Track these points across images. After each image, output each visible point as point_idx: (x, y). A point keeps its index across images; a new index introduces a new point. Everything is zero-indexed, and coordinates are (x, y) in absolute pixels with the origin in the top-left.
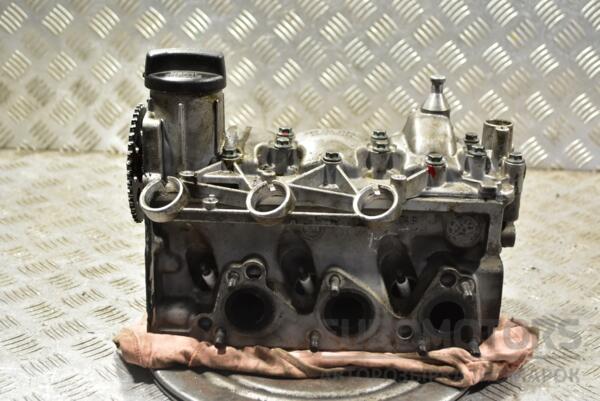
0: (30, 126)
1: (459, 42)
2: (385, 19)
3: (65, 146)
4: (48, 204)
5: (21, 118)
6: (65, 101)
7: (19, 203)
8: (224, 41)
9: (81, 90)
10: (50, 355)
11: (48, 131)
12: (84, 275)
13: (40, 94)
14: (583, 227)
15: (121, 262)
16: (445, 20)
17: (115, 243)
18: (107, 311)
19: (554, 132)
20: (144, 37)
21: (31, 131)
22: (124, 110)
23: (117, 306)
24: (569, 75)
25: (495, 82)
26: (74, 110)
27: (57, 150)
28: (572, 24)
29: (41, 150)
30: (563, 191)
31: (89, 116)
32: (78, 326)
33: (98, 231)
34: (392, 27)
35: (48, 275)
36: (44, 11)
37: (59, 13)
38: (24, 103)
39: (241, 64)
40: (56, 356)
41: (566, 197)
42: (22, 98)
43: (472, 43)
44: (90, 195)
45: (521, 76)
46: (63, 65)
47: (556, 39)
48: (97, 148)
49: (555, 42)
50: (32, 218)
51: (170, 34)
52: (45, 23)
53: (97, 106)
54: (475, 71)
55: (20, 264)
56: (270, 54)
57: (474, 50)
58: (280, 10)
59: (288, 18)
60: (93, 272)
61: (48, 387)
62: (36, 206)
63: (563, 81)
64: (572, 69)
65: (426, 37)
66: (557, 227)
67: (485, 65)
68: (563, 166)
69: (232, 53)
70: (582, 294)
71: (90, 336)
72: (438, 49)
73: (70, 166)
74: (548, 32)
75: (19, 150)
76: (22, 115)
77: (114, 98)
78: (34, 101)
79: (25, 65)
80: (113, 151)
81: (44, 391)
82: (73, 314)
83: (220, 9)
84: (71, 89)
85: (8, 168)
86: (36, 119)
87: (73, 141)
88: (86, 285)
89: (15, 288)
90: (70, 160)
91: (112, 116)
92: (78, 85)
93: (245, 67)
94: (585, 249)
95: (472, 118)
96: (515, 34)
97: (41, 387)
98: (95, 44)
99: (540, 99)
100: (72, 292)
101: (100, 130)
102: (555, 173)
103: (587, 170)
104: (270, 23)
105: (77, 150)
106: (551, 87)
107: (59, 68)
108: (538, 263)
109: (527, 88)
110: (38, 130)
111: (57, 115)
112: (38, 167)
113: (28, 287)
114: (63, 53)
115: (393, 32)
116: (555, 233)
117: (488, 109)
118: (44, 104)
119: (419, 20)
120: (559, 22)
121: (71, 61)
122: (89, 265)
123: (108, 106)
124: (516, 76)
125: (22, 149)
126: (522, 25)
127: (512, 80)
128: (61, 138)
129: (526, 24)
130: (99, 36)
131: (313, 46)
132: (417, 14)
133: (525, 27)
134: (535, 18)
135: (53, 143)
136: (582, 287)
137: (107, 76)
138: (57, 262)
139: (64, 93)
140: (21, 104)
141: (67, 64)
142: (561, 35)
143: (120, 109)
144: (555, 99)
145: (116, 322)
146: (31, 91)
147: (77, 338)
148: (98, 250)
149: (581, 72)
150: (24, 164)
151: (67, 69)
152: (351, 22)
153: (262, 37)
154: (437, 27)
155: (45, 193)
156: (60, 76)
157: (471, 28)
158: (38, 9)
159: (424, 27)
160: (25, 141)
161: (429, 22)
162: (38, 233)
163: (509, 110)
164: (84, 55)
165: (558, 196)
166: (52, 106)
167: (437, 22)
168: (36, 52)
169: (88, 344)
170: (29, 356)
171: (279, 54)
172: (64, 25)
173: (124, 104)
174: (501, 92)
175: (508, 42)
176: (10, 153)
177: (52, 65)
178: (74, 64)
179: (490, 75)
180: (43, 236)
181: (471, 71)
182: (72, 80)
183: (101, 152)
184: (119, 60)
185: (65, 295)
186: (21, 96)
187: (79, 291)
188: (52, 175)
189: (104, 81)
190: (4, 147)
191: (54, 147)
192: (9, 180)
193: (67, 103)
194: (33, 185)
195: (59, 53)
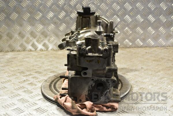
0: (7, 45)
1: (118, 16)
2: (98, 11)
3: (17, 50)
4: (14, 62)
6: (17, 38)
7: (6, 63)
8: (57, 19)
9: (21, 34)
10: (16, 94)
11: (12, 46)
12: (24, 76)
13: (10, 36)
14: (153, 59)
15: (34, 73)
16: (114, 10)
17: (32, 69)
18: (31, 84)
19: (144, 38)
20: (36, 19)
22: (32, 39)
23: (34, 82)
24: (146, 22)
25: (128, 25)
26: (19, 40)
27: (15, 51)
28: (146, 9)
29: (11, 51)
30: (147, 51)
31: (23, 41)
32: (23, 87)
33: (27, 67)
34: (100, 13)
35: (15, 77)
36: (10, 15)
37: (14, 15)
38: (6, 39)
39: (62, 25)
40: (18, 94)
41: (148, 53)
42: (5, 38)
43: (121, 15)
44: (24, 60)
45: (134, 24)
46: (16, 28)
47: (142, 13)
48: (26, 50)
49: (142, 14)
50: (10, 66)
51: (43, 18)
52: (10, 17)
53: (25, 38)
54: (122, 23)
55: (7, 75)
56: (70, 22)
57: (122, 17)
58: (71, 10)
59: (73, 12)
60: (27, 76)
61: (16, 101)
62: (10, 63)
65: (109, 15)
66: (147, 59)
67: (125, 21)
68: (147, 46)
69: (60, 22)
70: (155, 72)
71: (27, 89)
72: (112, 18)
73: (19, 54)
74: (140, 11)
75: (5, 51)
76: (6, 42)
77: (29, 36)
78: (9, 38)
79: (6, 29)
80: (30, 50)
82: (22, 85)
83: (56, 11)
84: (18, 34)
85: (2, 55)
86: (9, 43)
87: (19, 48)
88: (25, 78)
89: (6, 80)
90: (19, 53)
91: (29, 41)
92: (20, 33)
93: (63, 26)
94: (154, 63)
95: (123, 35)
96: (132, 13)
97: (14, 101)
98: (24, 22)
99: (139, 29)
100: (21, 80)
102: (145, 48)
103: (153, 47)
104: (69, 14)
105: (20, 50)
106: (142, 26)
107: (15, 29)
109: (136, 26)
110: (10, 46)
111: (15, 42)
112: (10, 55)
113: (9, 80)
114: (16, 25)
117: (126, 32)
118: (11, 39)
119: (107, 11)
120: (142, 9)
121: (18, 27)
122: (25, 74)
123: (28, 38)
125: (6, 51)
127: (132, 25)
128: (16, 48)
129: (134, 10)
130: (25, 20)
132: (106, 9)
134: (137, 8)
136: (155, 71)
137: (27, 30)
138: (17, 74)
139: (16, 36)
140: (5, 39)
141: (17, 28)
142: (143, 12)
143: (31, 39)
144: (143, 29)
145: (34, 86)
146: (7, 36)
147: (23, 90)
148: (27, 71)
149: (149, 21)
150: (7, 55)
151: (17, 29)
153: (67, 18)
154: (112, 12)
155: (13, 60)
156: (15, 31)
157: (120, 12)
158: (8, 14)
160: (7, 49)
162: (11, 69)
163: (132, 32)
164: (21, 25)
165: (146, 53)
166: (13, 39)
168: (8, 25)
169: (26, 91)
170: (11, 95)
171: (72, 22)
172: (15, 18)
173: (32, 38)
174: (129, 28)
175: (130, 15)
176: (3, 53)
177: (13, 29)
178: (19, 28)
179: (126, 24)
180: (13, 69)
182: (18, 32)
183: (26, 51)
184: (30, 26)
185: (19, 81)
186: (5, 37)
187: (23, 80)
188: (14, 56)
189: (27, 32)
190: (1, 51)
191: (14, 50)
192: (3, 58)
193: (18, 39)
194: (9, 59)
195: (15, 25)
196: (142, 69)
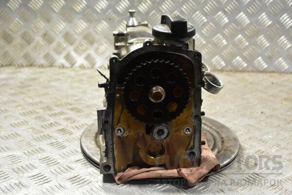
0: (22, 54)
1: (225, 12)
3: (39, 64)
4: (32, 88)
5: (18, 50)
6: (39, 43)
7: (18, 87)
8: (114, 13)
9: (47, 36)
10: (37, 148)
11: (31, 57)
12: (51, 116)
13: (27, 39)
14: (285, 96)
15: (68, 111)
16: (218, 2)
17: (65, 103)
18: (63, 130)
19: (270, 54)
20: (76, 11)
21: (23, 57)
23: (67, 128)
24: (276, 26)
25: (242, 31)
26: (44, 47)
27: (35, 66)
28: (278, 3)
29: (27, 66)
30: (275, 81)
31: (50, 49)
32: (49, 137)
33: (56, 98)
34: (193, 5)
35: (34, 116)
38: (20, 44)
39: (122, 23)
40: (40, 148)
41: (277, 84)
42: (19, 41)
43: (231, 12)
44: (52, 84)
45: (254, 28)
46: (38, 25)
47: (271, 10)
48: (55, 64)
49: (270, 12)
50: (25, 93)
51: (89, 10)
52: (29, 5)
53: (54, 44)
54: (232, 26)
55: (20, 111)
57: (232, 15)
59: (144, 1)
60: (55, 115)
62: (27, 89)
63: (274, 30)
64: (278, 24)
65: (209, 10)
66: (273, 96)
67: (237, 23)
68: (275, 70)
69: (118, 19)
70: (285, 122)
71: (55, 141)
72: (215, 15)
73: (42, 72)
74: (266, 6)
75: (17, 66)
77: (62, 40)
78: (24, 42)
79: (20, 25)
80: (62, 66)
81: (35, 162)
82: (47, 132)
84: (42, 36)
85: (12, 73)
86: (25, 51)
87: (43, 61)
88: (52, 120)
89: (19, 121)
90: (42, 70)
91: (61, 49)
92: (45, 35)
93: (124, 25)
95: (231, 48)
96: (251, 8)
97: (34, 161)
98: (54, 15)
99: (263, 38)
100: (46, 123)
101: (55, 56)
102: (271, 74)
103: (286, 72)
104: (136, 4)
105: (45, 65)
106: (269, 33)
107: (36, 27)
108: (264, 110)
109: (257, 34)
110: (26, 56)
111: (35, 49)
112: (26, 73)
113: (25, 121)
114: (38, 19)
115: (194, 8)
116: (272, 99)
117: (239, 44)
118: (29, 44)
120: (271, 3)
122: (53, 112)
123: (59, 45)
124: (252, 28)
125: (19, 65)
126: (255, 4)
127: (250, 30)
128: (37, 60)
130: (55, 11)
131: (156, 15)
133: (256, 5)
135: (33, 62)
136: (285, 120)
137: (59, 30)
138: (38, 111)
139: (38, 39)
140: (18, 44)
141: (40, 25)
142: (273, 8)
143: (65, 46)
144: (270, 39)
145: (67, 135)
146: (23, 38)
147: (49, 141)
148: (57, 106)
149: (282, 26)
150: (20, 72)
151: (40, 27)
152: (174, 3)
154: (215, 5)
155: (31, 83)
156: (36, 30)
157: (230, 5)
159: (208, 5)
160: (20, 62)
161: (210, 3)
162: (28, 99)
164: (48, 20)
165: (272, 83)
166: (33, 45)
167: (214, 3)
168: (25, 20)
169: (55, 144)
170: (27, 149)
171: (140, 19)
172: (38, 6)
173: (67, 43)
174: (245, 36)
175: (248, 12)
176: (13, 67)
177: (33, 25)
178: (43, 24)
179: (239, 28)
180: (31, 101)
181: (231, 26)
182: (42, 32)
183: (56, 66)
184: (65, 23)
185: (42, 124)
187: (49, 122)
188: (33, 76)
189: (58, 33)
190: (10, 65)
191: (34, 64)
192: (13, 78)
193: (41, 44)
194: (25, 80)
195: (36, 20)
196: (263, 114)
